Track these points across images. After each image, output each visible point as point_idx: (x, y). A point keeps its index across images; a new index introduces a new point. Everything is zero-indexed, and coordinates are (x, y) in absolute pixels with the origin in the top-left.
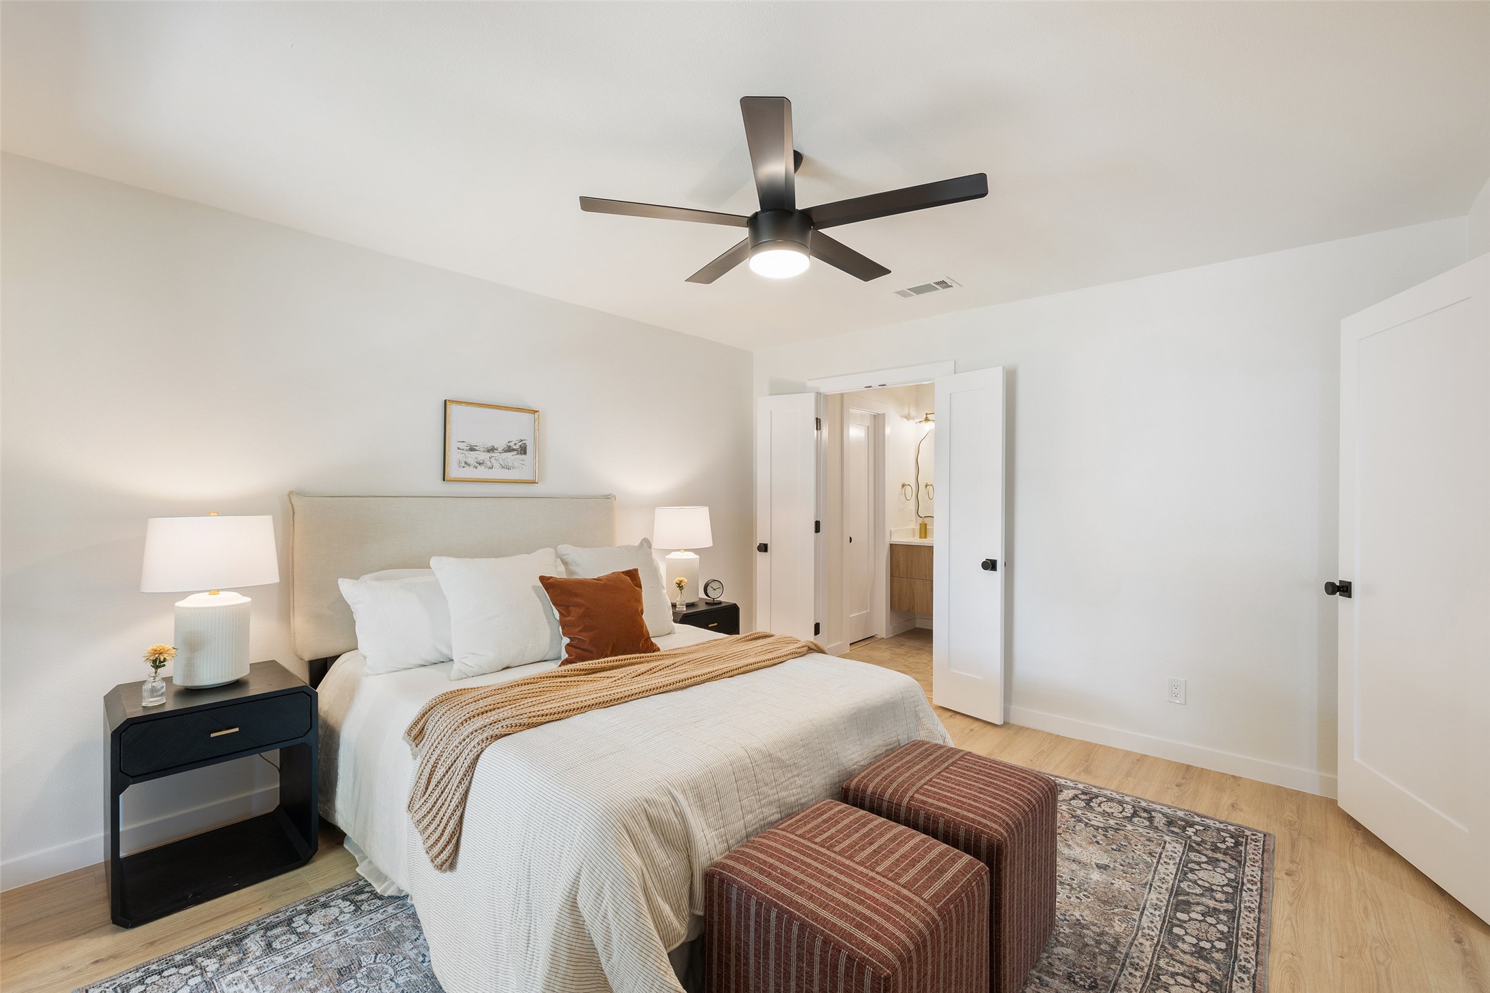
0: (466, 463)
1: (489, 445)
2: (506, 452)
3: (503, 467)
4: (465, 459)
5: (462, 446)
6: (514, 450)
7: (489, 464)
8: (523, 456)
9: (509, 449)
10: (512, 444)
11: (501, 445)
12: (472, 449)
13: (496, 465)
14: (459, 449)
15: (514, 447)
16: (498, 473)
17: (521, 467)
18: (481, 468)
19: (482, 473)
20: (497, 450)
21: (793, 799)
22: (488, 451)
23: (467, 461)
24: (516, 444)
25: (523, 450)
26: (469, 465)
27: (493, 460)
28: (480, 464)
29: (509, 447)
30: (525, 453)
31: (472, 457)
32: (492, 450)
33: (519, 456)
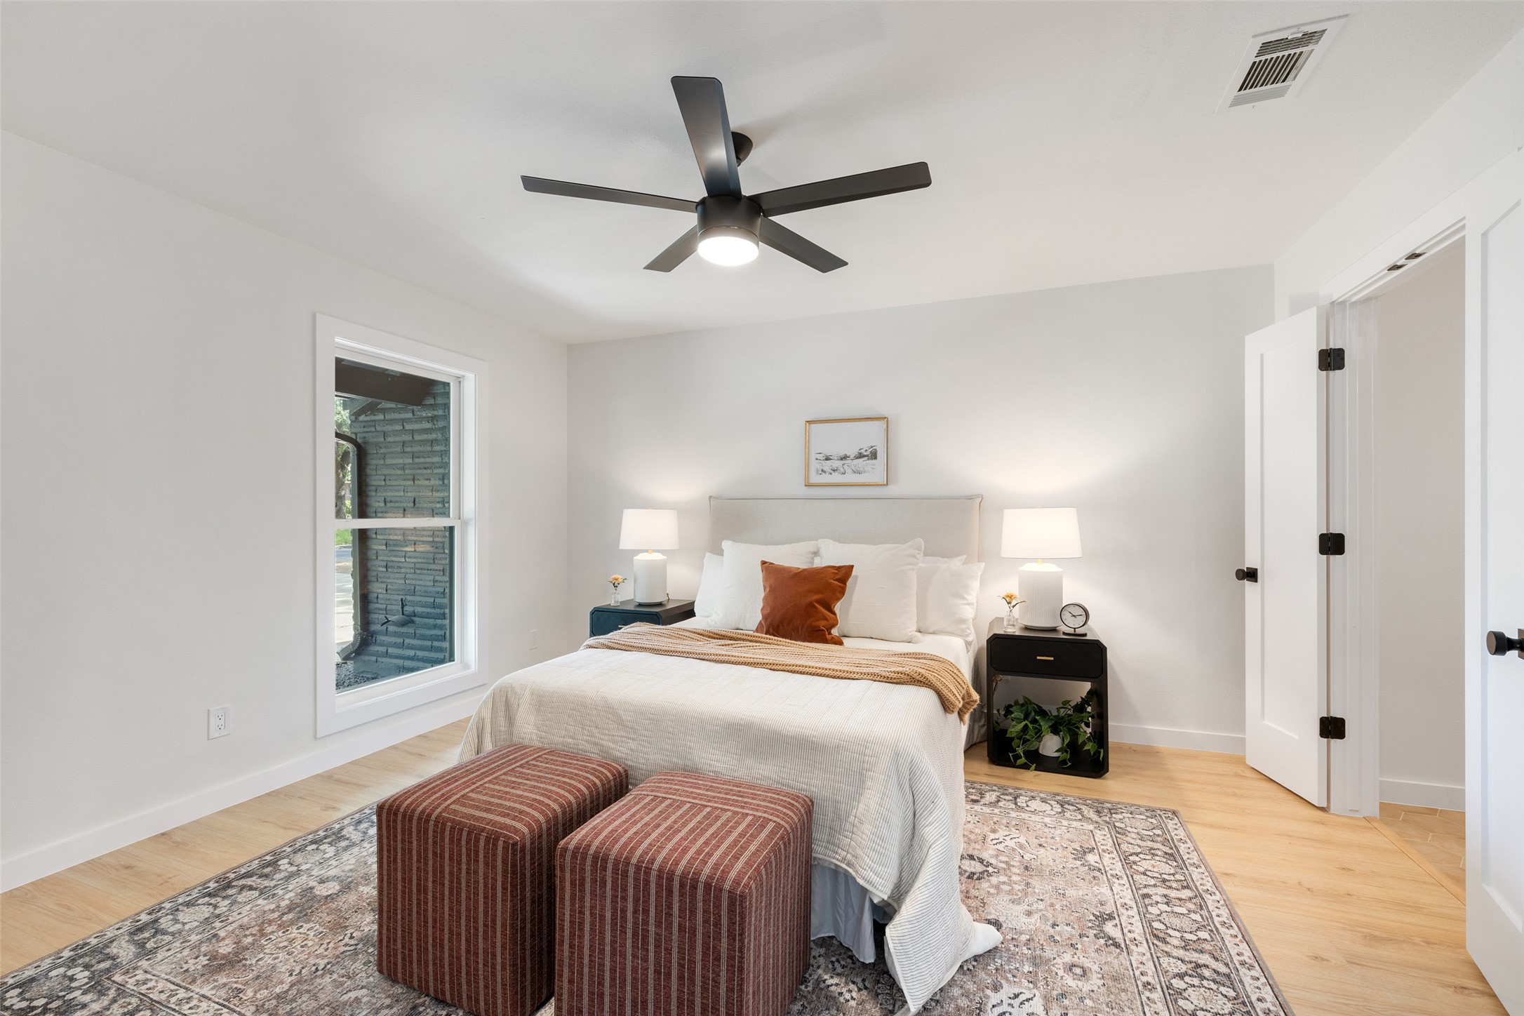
0: (822, 471)
1: (842, 454)
2: (857, 458)
3: (855, 472)
4: (822, 468)
5: (820, 457)
6: (865, 456)
7: (842, 470)
8: (874, 461)
9: (860, 456)
10: (863, 451)
11: (852, 452)
12: (827, 459)
13: (849, 471)
14: (817, 459)
15: (865, 453)
16: (850, 478)
17: (874, 471)
18: (835, 475)
19: (836, 478)
20: (849, 457)
21: (619, 754)
22: (842, 459)
23: (824, 469)
24: (866, 450)
25: (874, 455)
26: (825, 472)
27: (845, 466)
28: (834, 470)
29: (860, 453)
30: (876, 458)
31: (827, 465)
32: (845, 458)
33: (870, 461)
